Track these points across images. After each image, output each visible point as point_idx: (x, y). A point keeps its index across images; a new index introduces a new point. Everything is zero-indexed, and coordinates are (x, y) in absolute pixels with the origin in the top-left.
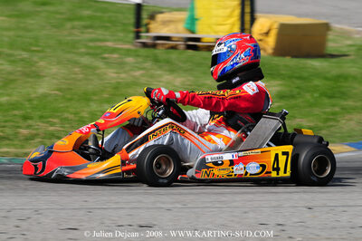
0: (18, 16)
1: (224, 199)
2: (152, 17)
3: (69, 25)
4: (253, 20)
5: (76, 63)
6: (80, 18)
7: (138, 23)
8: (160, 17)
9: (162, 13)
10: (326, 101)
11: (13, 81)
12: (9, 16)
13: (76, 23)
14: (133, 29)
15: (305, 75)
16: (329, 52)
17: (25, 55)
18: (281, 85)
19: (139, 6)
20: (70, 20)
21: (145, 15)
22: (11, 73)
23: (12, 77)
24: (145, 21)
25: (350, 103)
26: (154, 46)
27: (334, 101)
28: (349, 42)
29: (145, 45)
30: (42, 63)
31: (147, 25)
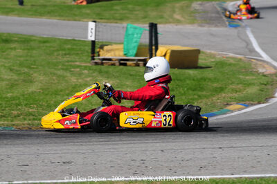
0: (28, 49)
2: (102, 47)
3: (56, 54)
4: (157, 49)
5: (55, 74)
6: (64, 50)
7: (93, 51)
8: (105, 48)
9: (107, 45)
11: (17, 85)
12: (24, 49)
13: (61, 52)
14: (90, 55)
17: (26, 70)
19: (93, 43)
20: (58, 50)
21: (97, 46)
22: (16, 80)
24: (97, 50)
26: (102, 64)
29: (96, 63)
30: (35, 75)
31: (98, 52)
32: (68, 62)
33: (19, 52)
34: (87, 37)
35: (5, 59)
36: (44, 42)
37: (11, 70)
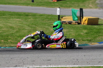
0: (35, 18)
1: (67, 54)
2: (62, 17)
3: (45, 20)
4: (83, 18)
5: (45, 27)
6: (48, 18)
8: (63, 18)
9: (64, 17)
12: (33, 18)
13: (47, 19)
17: (34, 26)
19: (59, 16)
20: (46, 19)
21: (60, 17)
22: (30, 30)
23: (31, 31)
24: (60, 18)
30: (37, 28)
31: (61, 19)
32: (50, 23)
33: (32, 19)
34: (56, 14)
35: (27, 22)
36: (41, 16)
37: (29, 26)
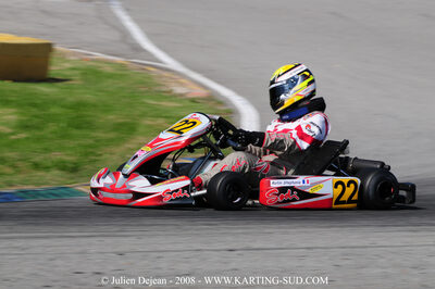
10: (75, 132)
15: (39, 102)
16: (51, 76)
18: (16, 113)
25: (100, 134)
27: (84, 132)
28: (67, 65)
